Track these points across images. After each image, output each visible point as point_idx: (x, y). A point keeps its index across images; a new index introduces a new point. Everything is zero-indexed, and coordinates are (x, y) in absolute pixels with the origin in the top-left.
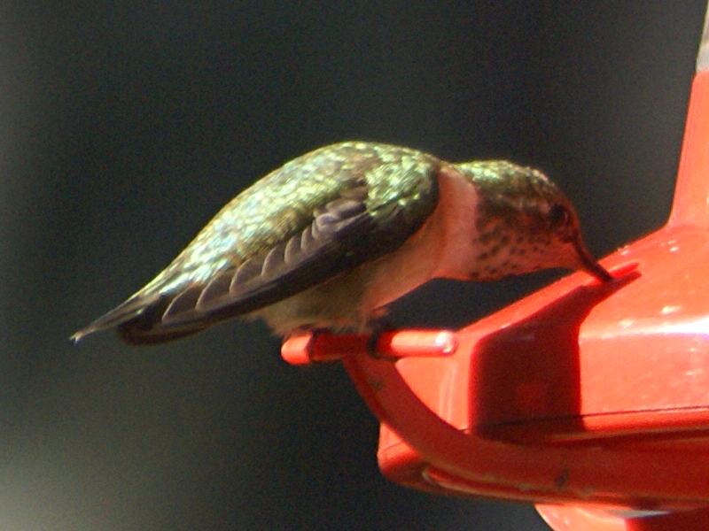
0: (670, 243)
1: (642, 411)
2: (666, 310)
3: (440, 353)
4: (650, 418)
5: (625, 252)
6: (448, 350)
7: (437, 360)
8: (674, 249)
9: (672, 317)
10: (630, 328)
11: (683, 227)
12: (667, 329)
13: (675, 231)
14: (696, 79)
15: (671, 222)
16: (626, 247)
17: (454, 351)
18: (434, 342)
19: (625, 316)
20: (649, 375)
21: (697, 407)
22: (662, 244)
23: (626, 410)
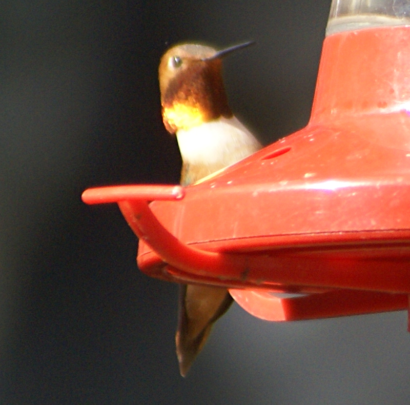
0: (309, 136)
1: (292, 234)
2: (307, 175)
3: (174, 199)
4: (297, 239)
5: (283, 141)
6: (180, 196)
7: (173, 203)
8: (312, 140)
9: (311, 180)
10: (285, 185)
11: (317, 127)
12: (308, 186)
13: (313, 129)
14: (326, 40)
15: (310, 124)
16: (284, 138)
17: (183, 197)
18: (172, 192)
19: (282, 179)
20: (296, 213)
21: (324, 233)
22: (305, 137)
23: (284, 233)
